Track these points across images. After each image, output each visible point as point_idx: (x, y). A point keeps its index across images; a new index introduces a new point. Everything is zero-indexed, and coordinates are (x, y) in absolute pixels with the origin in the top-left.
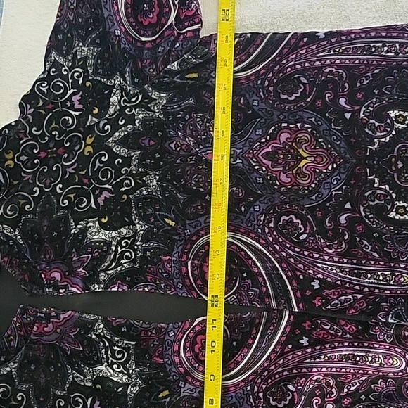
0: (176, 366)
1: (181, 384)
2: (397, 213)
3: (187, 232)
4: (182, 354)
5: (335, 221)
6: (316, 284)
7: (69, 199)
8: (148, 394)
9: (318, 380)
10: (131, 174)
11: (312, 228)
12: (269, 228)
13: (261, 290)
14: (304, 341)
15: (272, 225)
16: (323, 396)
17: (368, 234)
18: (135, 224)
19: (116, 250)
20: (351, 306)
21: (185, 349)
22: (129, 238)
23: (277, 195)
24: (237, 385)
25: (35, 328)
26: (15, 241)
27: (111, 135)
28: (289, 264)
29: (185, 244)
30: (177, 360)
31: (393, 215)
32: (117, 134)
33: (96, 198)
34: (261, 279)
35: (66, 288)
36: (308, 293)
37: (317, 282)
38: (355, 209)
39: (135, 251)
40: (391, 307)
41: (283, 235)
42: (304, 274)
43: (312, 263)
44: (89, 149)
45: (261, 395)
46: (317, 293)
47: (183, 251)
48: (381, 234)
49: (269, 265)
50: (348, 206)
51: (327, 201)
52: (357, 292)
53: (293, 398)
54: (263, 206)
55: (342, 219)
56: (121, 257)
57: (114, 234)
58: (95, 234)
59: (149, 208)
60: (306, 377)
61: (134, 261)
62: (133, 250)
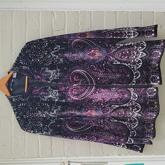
0: (67, 95)
1: (68, 99)
2: (115, 63)
3: (69, 70)
4: (69, 92)
5: (102, 65)
6: (99, 79)
7: (42, 63)
8: (60, 101)
9: (99, 99)
10: (56, 59)
11: (97, 67)
12: (88, 68)
13: (87, 81)
14: (97, 92)
15: (88, 67)
16: (100, 103)
17: (109, 67)
18: (57, 69)
19: (53, 75)
20: (106, 82)
21: (70, 91)
22: (56, 72)
23: (90, 61)
26: (28, 70)
27: (52, 51)
28: (93, 75)
29: (69, 73)
30: (68, 93)
31: (114, 63)
32: (53, 52)
33: (48, 64)
34: (86, 79)
35: (41, 80)
36: (97, 81)
38: (106, 62)
39: (58, 75)
40: (115, 82)
41: (91, 69)
42: (96, 77)
43: (97, 74)
44: (46, 53)
45: (87, 103)
48: (112, 68)
49: (88, 76)
50: (105, 62)
51: (101, 61)
52: (108, 79)
53: (94, 103)
54: (87, 63)
55: (104, 65)
56: (54, 76)
57: (52, 71)
58: (47, 70)
59: (61, 66)
60: (97, 99)
61: (57, 77)
62: (57, 75)
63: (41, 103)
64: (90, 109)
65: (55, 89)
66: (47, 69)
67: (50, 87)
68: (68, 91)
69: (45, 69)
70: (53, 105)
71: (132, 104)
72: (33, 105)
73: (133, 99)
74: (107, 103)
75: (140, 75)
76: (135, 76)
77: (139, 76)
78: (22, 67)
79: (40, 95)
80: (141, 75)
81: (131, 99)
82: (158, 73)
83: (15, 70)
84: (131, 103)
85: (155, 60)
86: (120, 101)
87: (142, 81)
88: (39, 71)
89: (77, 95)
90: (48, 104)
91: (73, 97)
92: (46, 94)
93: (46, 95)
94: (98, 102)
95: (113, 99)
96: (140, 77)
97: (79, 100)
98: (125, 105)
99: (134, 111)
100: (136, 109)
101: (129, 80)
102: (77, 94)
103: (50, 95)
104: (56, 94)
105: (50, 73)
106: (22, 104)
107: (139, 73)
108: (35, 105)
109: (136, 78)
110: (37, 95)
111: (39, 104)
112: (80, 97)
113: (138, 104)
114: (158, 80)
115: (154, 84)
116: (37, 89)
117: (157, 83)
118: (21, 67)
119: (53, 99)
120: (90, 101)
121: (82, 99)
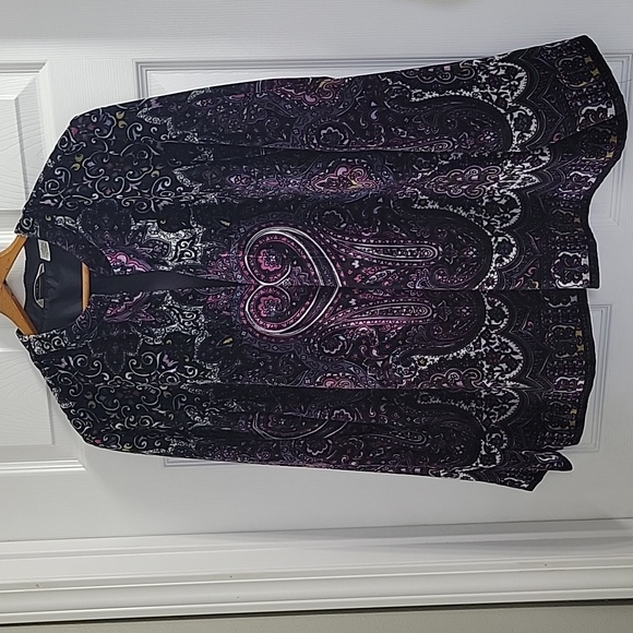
0: (240, 318)
1: (244, 333)
2: (419, 204)
3: (242, 230)
4: (244, 308)
6: (356, 264)
8: (213, 342)
9: (363, 331)
11: (350, 218)
12: (314, 221)
13: (310, 274)
14: (353, 302)
16: (368, 345)
18: (192, 228)
19: (177, 250)
20: (385, 280)
21: (249, 307)
22: (188, 240)
24: (295, 336)
25: (109, 312)
26: (77, 230)
28: (332, 249)
29: (240, 242)
30: (242, 314)
31: (415, 206)
33: (156, 204)
34: (309, 265)
36: (350, 272)
37: (357, 262)
38: (386, 203)
39: (195, 252)
40: (418, 277)
41: (326, 226)
42: (345, 256)
43: (352, 246)
45: (316, 345)
46: (357, 271)
47: (239, 247)
48: (406, 221)
49: (315, 252)
50: (381, 201)
51: (364, 197)
52: (390, 267)
53: (344, 345)
56: (182, 255)
57: (172, 236)
58: (154, 233)
59: (206, 215)
60: (354, 328)
61: (195, 259)
62: (193, 250)
63: (141, 352)
64: (332, 377)
65: (191, 303)
66: (153, 225)
67: (172, 293)
68: (242, 306)
69: (144, 230)
70: (187, 360)
71: (488, 344)
72: (111, 363)
73: (493, 323)
74: (394, 343)
75: (514, 249)
76: (496, 256)
77: (511, 255)
78: (53, 220)
79: (136, 325)
80: (520, 252)
81: (486, 322)
82: (584, 242)
83: (28, 231)
84: (483, 342)
85: (571, 201)
86: (445, 331)
87: (523, 275)
88: (123, 237)
89: (278, 319)
90: (166, 356)
91: (262, 326)
92: (159, 320)
93: (158, 325)
94: (359, 342)
95: (416, 325)
96: (517, 259)
97: (286, 339)
98: (463, 351)
99: (497, 374)
100: (504, 366)
101: (473, 270)
102: (277, 316)
103: (172, 323)
104: (197, 318)
105: (165, 244)
106: (68, 361)
107: (513, 242)
108: (119, 364)
109: (500, 260)
110: (124, 325)
111: (132, 358)
112: (288, 326)
113: (511, 344)
114: (585, 269)
115: (568, 285)
116: (121, 303)
117: (581, 282)
118: (49, 219)
119: (187, 337)
120: (330, 337)
121: (297, 332)
